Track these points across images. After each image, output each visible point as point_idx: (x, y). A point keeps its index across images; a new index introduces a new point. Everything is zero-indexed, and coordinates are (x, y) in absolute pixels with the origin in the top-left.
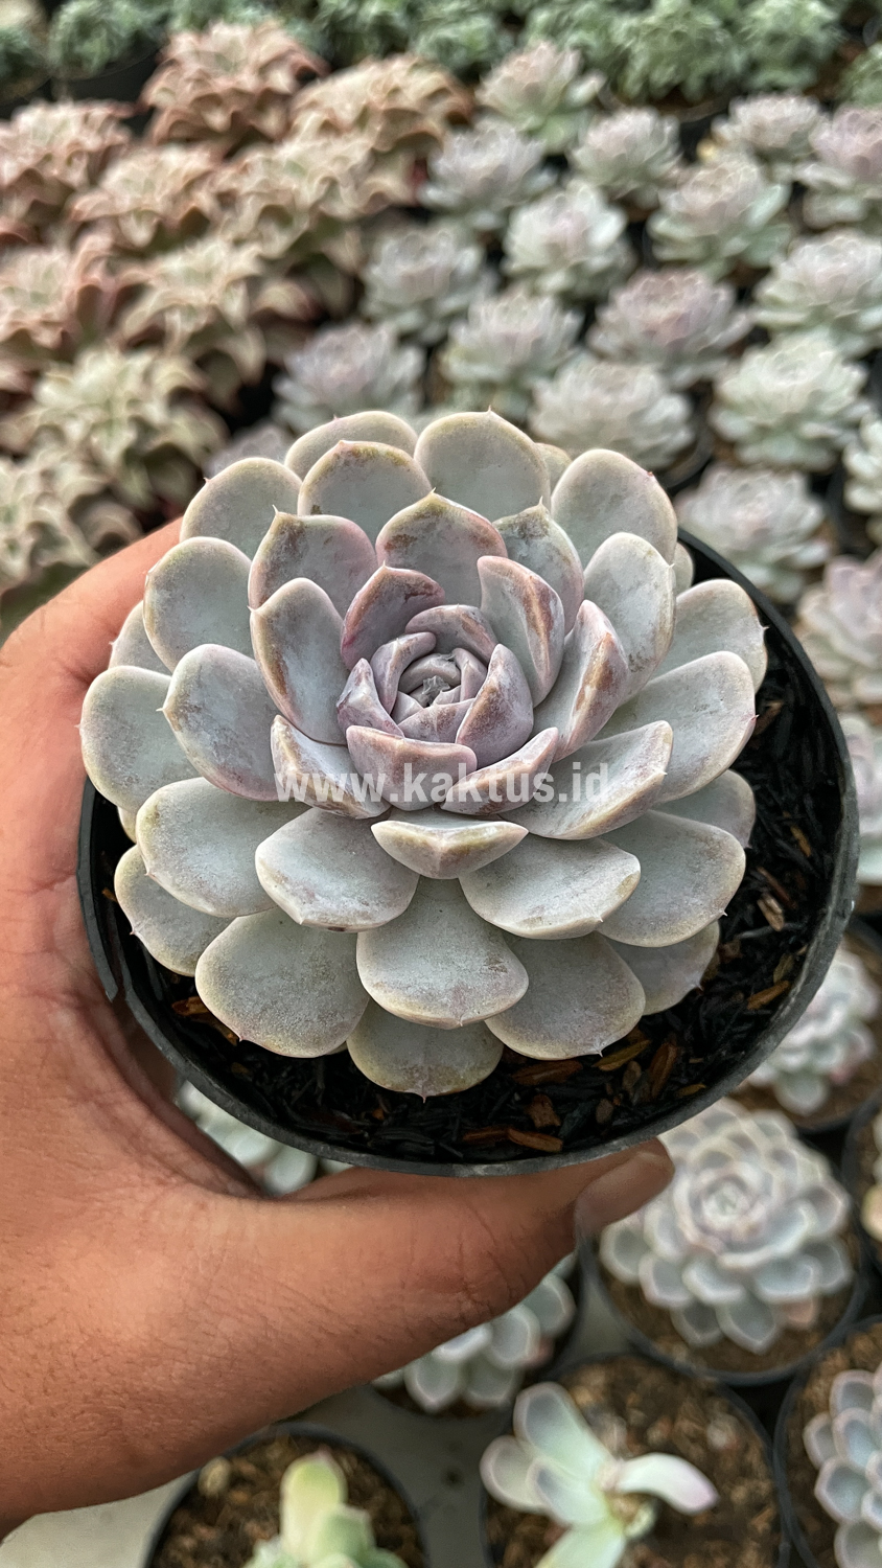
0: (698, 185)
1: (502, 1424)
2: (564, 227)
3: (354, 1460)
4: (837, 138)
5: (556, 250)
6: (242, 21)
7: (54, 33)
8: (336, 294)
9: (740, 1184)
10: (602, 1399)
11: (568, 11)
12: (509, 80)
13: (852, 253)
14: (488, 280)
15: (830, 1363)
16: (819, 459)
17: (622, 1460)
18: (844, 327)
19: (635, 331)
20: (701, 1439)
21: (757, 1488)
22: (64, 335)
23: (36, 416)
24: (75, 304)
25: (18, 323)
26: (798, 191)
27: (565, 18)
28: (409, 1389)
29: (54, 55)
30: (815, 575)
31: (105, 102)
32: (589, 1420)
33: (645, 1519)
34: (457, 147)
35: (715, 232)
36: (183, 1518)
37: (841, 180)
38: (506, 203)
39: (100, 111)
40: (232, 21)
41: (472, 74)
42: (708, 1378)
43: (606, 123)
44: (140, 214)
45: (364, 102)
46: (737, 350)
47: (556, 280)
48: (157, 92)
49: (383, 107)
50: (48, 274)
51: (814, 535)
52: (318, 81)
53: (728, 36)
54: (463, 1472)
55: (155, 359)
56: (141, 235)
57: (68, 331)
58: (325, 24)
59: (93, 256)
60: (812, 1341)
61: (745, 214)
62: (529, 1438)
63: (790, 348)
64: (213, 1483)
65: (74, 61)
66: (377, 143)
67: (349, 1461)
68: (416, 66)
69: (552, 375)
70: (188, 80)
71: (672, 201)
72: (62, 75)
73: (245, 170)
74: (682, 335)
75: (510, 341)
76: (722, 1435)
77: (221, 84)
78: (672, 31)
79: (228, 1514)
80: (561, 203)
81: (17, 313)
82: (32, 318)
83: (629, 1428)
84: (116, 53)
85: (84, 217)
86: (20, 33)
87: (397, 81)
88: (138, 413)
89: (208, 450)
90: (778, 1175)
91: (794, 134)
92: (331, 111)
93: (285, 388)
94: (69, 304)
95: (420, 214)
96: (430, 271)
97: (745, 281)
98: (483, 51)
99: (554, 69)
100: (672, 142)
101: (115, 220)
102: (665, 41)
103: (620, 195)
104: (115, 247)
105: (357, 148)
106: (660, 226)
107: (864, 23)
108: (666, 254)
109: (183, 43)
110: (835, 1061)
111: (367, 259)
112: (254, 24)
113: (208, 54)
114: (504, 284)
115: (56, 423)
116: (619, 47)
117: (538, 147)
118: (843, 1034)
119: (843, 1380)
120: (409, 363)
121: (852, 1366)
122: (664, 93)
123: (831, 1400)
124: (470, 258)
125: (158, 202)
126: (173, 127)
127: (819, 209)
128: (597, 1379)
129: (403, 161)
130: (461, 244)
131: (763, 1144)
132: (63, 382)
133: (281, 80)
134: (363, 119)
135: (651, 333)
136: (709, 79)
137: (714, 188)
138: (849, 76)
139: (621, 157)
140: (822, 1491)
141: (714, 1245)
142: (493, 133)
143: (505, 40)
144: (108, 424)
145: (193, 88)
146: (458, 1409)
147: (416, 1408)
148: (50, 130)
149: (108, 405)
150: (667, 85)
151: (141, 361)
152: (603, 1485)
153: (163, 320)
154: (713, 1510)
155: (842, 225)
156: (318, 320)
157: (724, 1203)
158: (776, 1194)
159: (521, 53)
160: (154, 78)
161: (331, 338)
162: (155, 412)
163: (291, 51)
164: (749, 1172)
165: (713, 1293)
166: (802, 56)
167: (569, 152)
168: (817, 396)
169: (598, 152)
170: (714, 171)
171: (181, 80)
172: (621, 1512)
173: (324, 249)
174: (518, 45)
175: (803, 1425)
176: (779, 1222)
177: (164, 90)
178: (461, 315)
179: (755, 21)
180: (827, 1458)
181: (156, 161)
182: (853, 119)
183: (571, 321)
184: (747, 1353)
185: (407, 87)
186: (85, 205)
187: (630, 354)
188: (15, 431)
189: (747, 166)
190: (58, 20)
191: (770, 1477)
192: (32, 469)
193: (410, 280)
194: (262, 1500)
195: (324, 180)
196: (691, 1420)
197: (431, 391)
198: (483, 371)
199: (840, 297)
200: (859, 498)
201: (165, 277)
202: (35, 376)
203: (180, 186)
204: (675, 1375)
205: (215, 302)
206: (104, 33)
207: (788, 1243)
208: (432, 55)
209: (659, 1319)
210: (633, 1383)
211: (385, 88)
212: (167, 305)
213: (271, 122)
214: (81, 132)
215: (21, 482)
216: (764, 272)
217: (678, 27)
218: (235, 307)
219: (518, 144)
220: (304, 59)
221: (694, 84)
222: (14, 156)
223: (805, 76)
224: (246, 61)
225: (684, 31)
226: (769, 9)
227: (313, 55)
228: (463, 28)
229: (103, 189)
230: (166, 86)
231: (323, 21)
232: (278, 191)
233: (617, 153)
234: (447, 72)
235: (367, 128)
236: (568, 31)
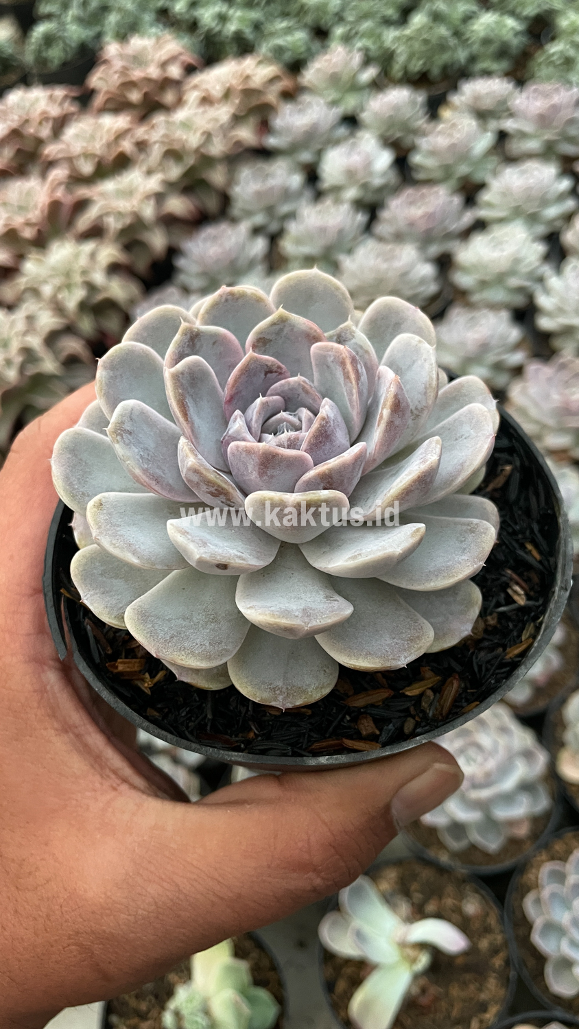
0: (439, 132)
2: (356, 160)
4: (526, 102)
5: (351, 174)
6: (149, 37)
7: (28, 45)
8: (212, 204)
9: (478, 747)
10: (395, 886)
11: (354, 28)
12: (319, 70)
13: (536, 173)
14: (308, 194)
15: (538, 859)
16: (519, 300)
17: (408, 924)
18: (533, 219)
19: (402, 224)
20: (458, 910)
21: (495, 939)
22: (39, 231)
23: (22, 282)
24: (46, 212)
25: (9, 225)
26: (502, 136)
27: (354, 31)
29: (29, 58)
30: (518, 371)
31: (62, 86)
32: (388, 899)
33: (424, 960)
34: (288, 112)
35: (450, 162)
37: (528, 128)
38: (319, 147)
39: (60, 92)
40: (142, 35)
41: (295, 67)
42: (463, 871)
43: (380, 96)
44: (87, 155)
45: (228, 85)
46: (466, 234)
47: (351, 193)
48: (97, 80)
49: (240, 87)
50: (29, 194)
51: (517, 347)
52: (198, 71)
53: (456, 41)
55: (97, 246)
56: (87, 168)
57: (42, 229)
58: (202, 37)
59: (57, 182)
60: (527, 846)
61: (469, 150)
62: (349, 911)
63: (498, 232)
65: (42, 61)
66: (237, 109)
68: (260, 62)
69: (350, 251)
70: (116, 72)
71: (424, 143)
72: (35, 71)
73: (153, 127)
74: (431, 226)
75: (323, 230)
77: (137, 74)
78: (422, 38)
80: (354, 145)
81: (9, 218)
82: (18, 221)
83: (413, 904)
84: (69, 57)
85: (50, 159)
86: (6, 45)
87: (248, 72)
88: (87, 279)
89: (132, 302)
90: (503, 741)
91: (499, 101)
92: (207, 90)
93: (181, 263)
94: (42, 211)
95: (264, 154)
96: (272, 189)
97: (470, 192)
98: (301, 53)
99: (347, 63)
100: (422, 106)
101: (70, 160)
102: (417, 45)
103: (390, 141)
104: (70, 177)
105: (224, 113)
106: (417, 159)
107: (541, 32)
108: (421, 176)
109: (112, 49)
111: (231, 180)
112: (158, 38)
113: (128, 56)
114: (319, 195)
115: (35, 286)
116: (389, 49)
117: (338, 112)
119: (547, 867)
120: (259, 246)
121: (552, 859)
122: (417, 77)
123: (540, 881)
124: (296, 180)
125: (98, 147)
126: (107, 101)
127: (515, 147)
128: (391, 874)
129: (253, 121)
130: (291, 171)
131: (493, 723)
132: (39, 261)
133: (175, 71)
134: (227, 94)
135: (412, 224)
136: (445, 68)
137: (450, 135)
138: (533, 65)
139: (391, 117)
140: (536, 937)
142: (309, 103)
143: (316, 45)
144: (68, 286)
145: (119, 77)
148: (27, 105)
149: (68, 274)
150: (419, 72)
151: (89, 247)
152: (397, 939)
153: (102, 221)
155: (530, 156)
156: (200, 220)
157: (469, 759)
158: (501, 753)
159: (326, 53)
160: (94, 71)
161: (209, 231)
162: (99, 277)
163: (180, 54)
164: (485, 740)
165: (463, 815)
166: (503, 52)
167: (358, 115)
168: (517, 261)
169: (376, 114)
170: (450, 124)
171: (111, 71)
172: (408, 956)
173: (204, 176)
174: (325, 48)
175: (522, 898)
177: (101, 79)
178: (292, 216)
179: (473, 31)
180: (537, 917)
181: (96, 123)
182: (535, 91)
183: (361, 218)
184: (486, 855)
185: (255, 75)
186: (51, 150)
187: (399, 238)
188: (8, 291)
189: (470, 122)
190: (31, 36)
191: (502, 932)
192: (20, 315)
193: (259, 194)
195: (204, 133)
196: (452, 898)
197: (274, 262)
198: (306, 250)
199: (529, 199)
200: (545, 323)
201: (102, 195)
202: (21, 257)
203: (112, 138)
204: (441, 870)
205: (135, 209)
206: (61, 45)
207: (510, 783)
208: (270, 55)
209: (430, 836)
210: (414, 876)
211: (241, 75)
212: (104, 212)
213: (169, 97)
214: (47, 105)
215: (13, 323)
216: (482, 186)
217: (425, 36)
218: (148, 212)
219: (325, 109)
220: (189, 58)
221: (435, 71)
222: (5, 120)
223: (504, 65)
224: (152, 61)
225: (428, 38)
226: (482, 24)
227: (196, 56)
228: (289, 38)
229: (63, 142)
230: (101, 76)
231: (200, 35)
232: (173, 140)
233: (387, 115)
234: (280, 66)
235: (229, 101)
236: (356, 39)
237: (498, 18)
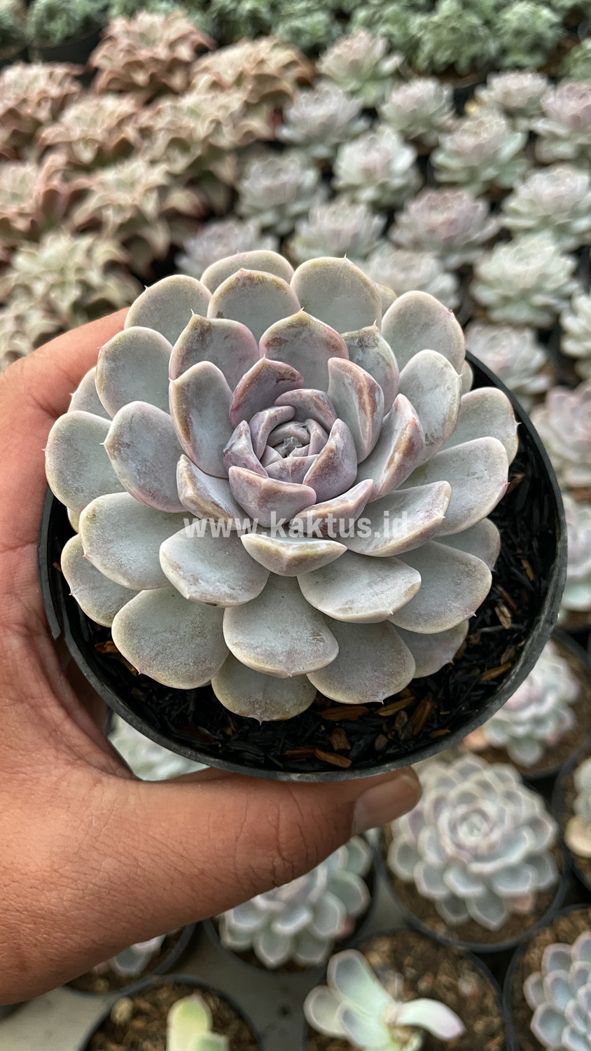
0: (465, 131)
1: (319, 977)
2: (374, 157)
3: (218, 1000)
4: (559, 102)
5: (368, 173)
6: (158, 11)
7: (31, 16)
8: (219, 199)
9: (483, 815)
10: (388, 960)
11: (380, 11)
12: (339, 56)
13: (568, 180)
14: (323, 192)
15: (542, 937)
16: (544, 320)
17: (400, 1003)
18: (562, 231)
19: (421, 230)
20: (454, 989)
21: (492, 1022)
22: (33, 222)
23: (13, 277)
24: (40, 202)
25: (1, 214)
26: (533, 137)
27: (377, 16)
28: (256, 952)
29: (30, 30)
30: (540, 398)
31: (64, 64)
32: (378, 974)
33: (415, 1042)
34: (303, 101)
35: (476, 164)
36: (100, 1038)
37: (561, 131)
38: (335, 140)
39: (60, 70)
40: (152, 11)
41: (314, 52)
42: (460, 947)
43: (404, 87)
44: (87, 141)
45: (240, 69)
46: (490, 244)
47: (368, 194)
48: (99, 58)
49: (253, 72)
50: (23, 181)
51: (539, 371)
52: (210, 54)
53: (487, 31)
54: (292, 1009)
55: (95, 240)
56: (87, 155)
57: (36, 220)
58: (214, 15)
59: (53, 169)
60: (530, 922)
61: (496, 152)
62: (337, 987)
63: (528, 244)
64: (120, 1015)
65: (44, 35)
66: (249, 97)
67: (214, 1001)
68: (276, 46)
69: (365, 258)
70: (121, 50)
71: (448, 142)
72: (36, 44)
73: (159, 113)
74: (453, 233)
75: (336, 234)
76: (468, 986)
77: (144, 54)
78: (450, 26)
79: (130, 1036)
80: (373, 141)
82: (11, 210)
83: (405, 980)
84: (73, 30)
85: (48, 142)
86: (7, 15)
87: (263, 55)
88: (83, 278)
90: (510, 809)
91: (530, 99)
92: (218, 73)
93: (185, 262)
94: (37, 202)
95: (277, 146)
96: (283, 185)
97: (496, 197)
98: (320, 37)
99: (370, 50)
100: (448, 101)
101: (69, 145)
102: (445, 34)
103: (412, 137)
104: (69, 163)
105: (235, 100)
106: (439, 158)
107: (578, 24)
108: (443, 177)
109: (118, 25)
110: (548, 731)
111: (240, 176)
112: (167, 13)
113: (134, 33)
114: (333, 195)
115: (27, 283)
116: (414, 36)
117: (358, 103)
118: (554, 713)
119: (551, 950)
120: (268, 245)
121: (558, 940)
122: (443, 68)
123: (543, 963)
124: (310, 177)
125: (99, 133)
126: (110, 82)
127: (546, 150)
128: (384, 946)
129: (266, 110)
130: (305, 167)
131: (499, 788)
132: (32, 255)
133: (184, 52)
134: (239, 80)
135: (432, 231)
136: (474, 60)
137: (476, 134)
138: (568, 60)
139: (414, 111)
140: (536, 1026)
141: (465, 857)
142: (327, 93)
143: (336, 29)
144: (61, 285)
145: (124, 56)
146: (290, 966)
147: (261, 966)
148: (26, 82)
149: (62, 271)
150: (445, 63)
151: (85, 242)
152: (387, 1020)
153: (101, 214)
154: (462, 1037)
155: (561, 161)
156: (207, 216)
157: (473, 828)
158: (508, 823)
159: (347, 38)
160: (98, 48)
161: (215, 229)
162: (95, 277)
163: (191, 33)
164: (490, 807)
165: (464, 890)
166: (536, 46)
167: (378, 106)
168: (544, 277)
169: (398, 107)
170: (476, 122)
171: (117, 49)
172: (399, 1038)
173: (211, 168)
174: (345, 33)
175: (523, 981)
176: (510, 841)
177: (104, 57)
178: (304, 216)
179: (505, 21)
180: (538, 1004)
181: (98, 105)
182: (570, 89)
183: (378, 222)
184: (486, 930)
185: (269, 60)
186: (49, 134)
187: (417, 246)
189: (498, 120)
190: (33, 7)
191: (500, 1015)
192: (9, 314)
193: (270, 191)
194: (154, 1026)
195: (212, 122)
196: (447, 975)
199: (560, 210)
200: (570, 347)
201: (102, 184)
202: (13, 250)
203: (114, 122)
204: (437, 944)
205: (136, 203)
206: (64, 17)
207: (515, 856)
208: (286, 38)
209: (427, 907)
210: (408, 949)
211: (254, 60)
212: (104, 204)
213: (177, 81)
214: (47, 84)
215: (1, 323)
216: (509, 192)
217: (454, 24)
218: (150, 206)
219: (344, 100)
220: (200, 38)
221: (463, 63)
223: (538, 59)
224: (161, 39)
225: (458, 27)
226: (515, 14)
227: (207, 36)
228: (309, 20)
229: (62, 123)
230: (106, 53)
231: (213, 13)
232: (181, 128)
233: (411, 109)
234: (297, 50)
235: (242, 87)
236: (379, 24)
237: (533, 8)
